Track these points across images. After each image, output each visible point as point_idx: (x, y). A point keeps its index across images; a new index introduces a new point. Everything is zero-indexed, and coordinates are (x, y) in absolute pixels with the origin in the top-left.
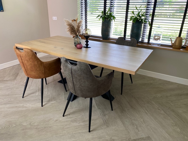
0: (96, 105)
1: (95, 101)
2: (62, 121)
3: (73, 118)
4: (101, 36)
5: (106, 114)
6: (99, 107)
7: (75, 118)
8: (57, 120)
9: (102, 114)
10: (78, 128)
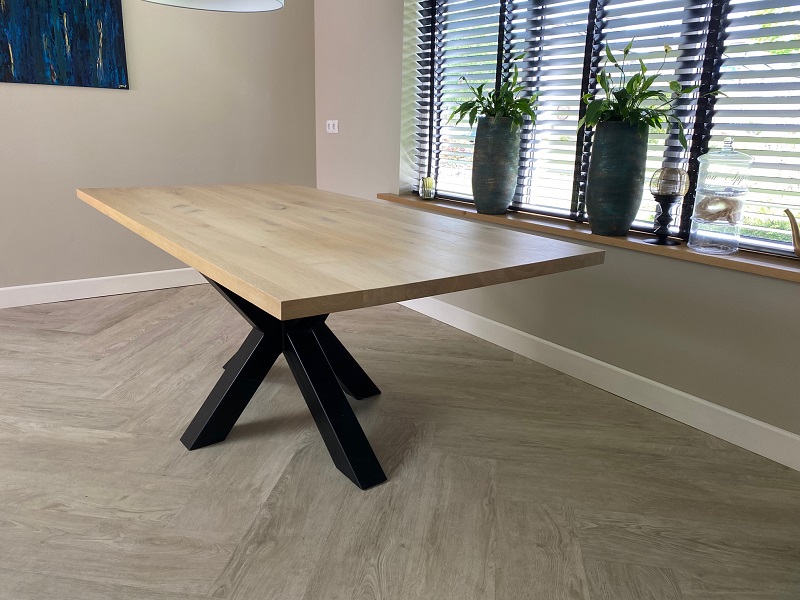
0: (276, 488)
1: (285, 473)
2: (74, 513)
3: (122, 515)
4: (472, 198)
5: (273, 539)
6: (273, 500)
7: (130, 515)
8: (56, 505)
9: (257, 534)
10: (96, 561)
